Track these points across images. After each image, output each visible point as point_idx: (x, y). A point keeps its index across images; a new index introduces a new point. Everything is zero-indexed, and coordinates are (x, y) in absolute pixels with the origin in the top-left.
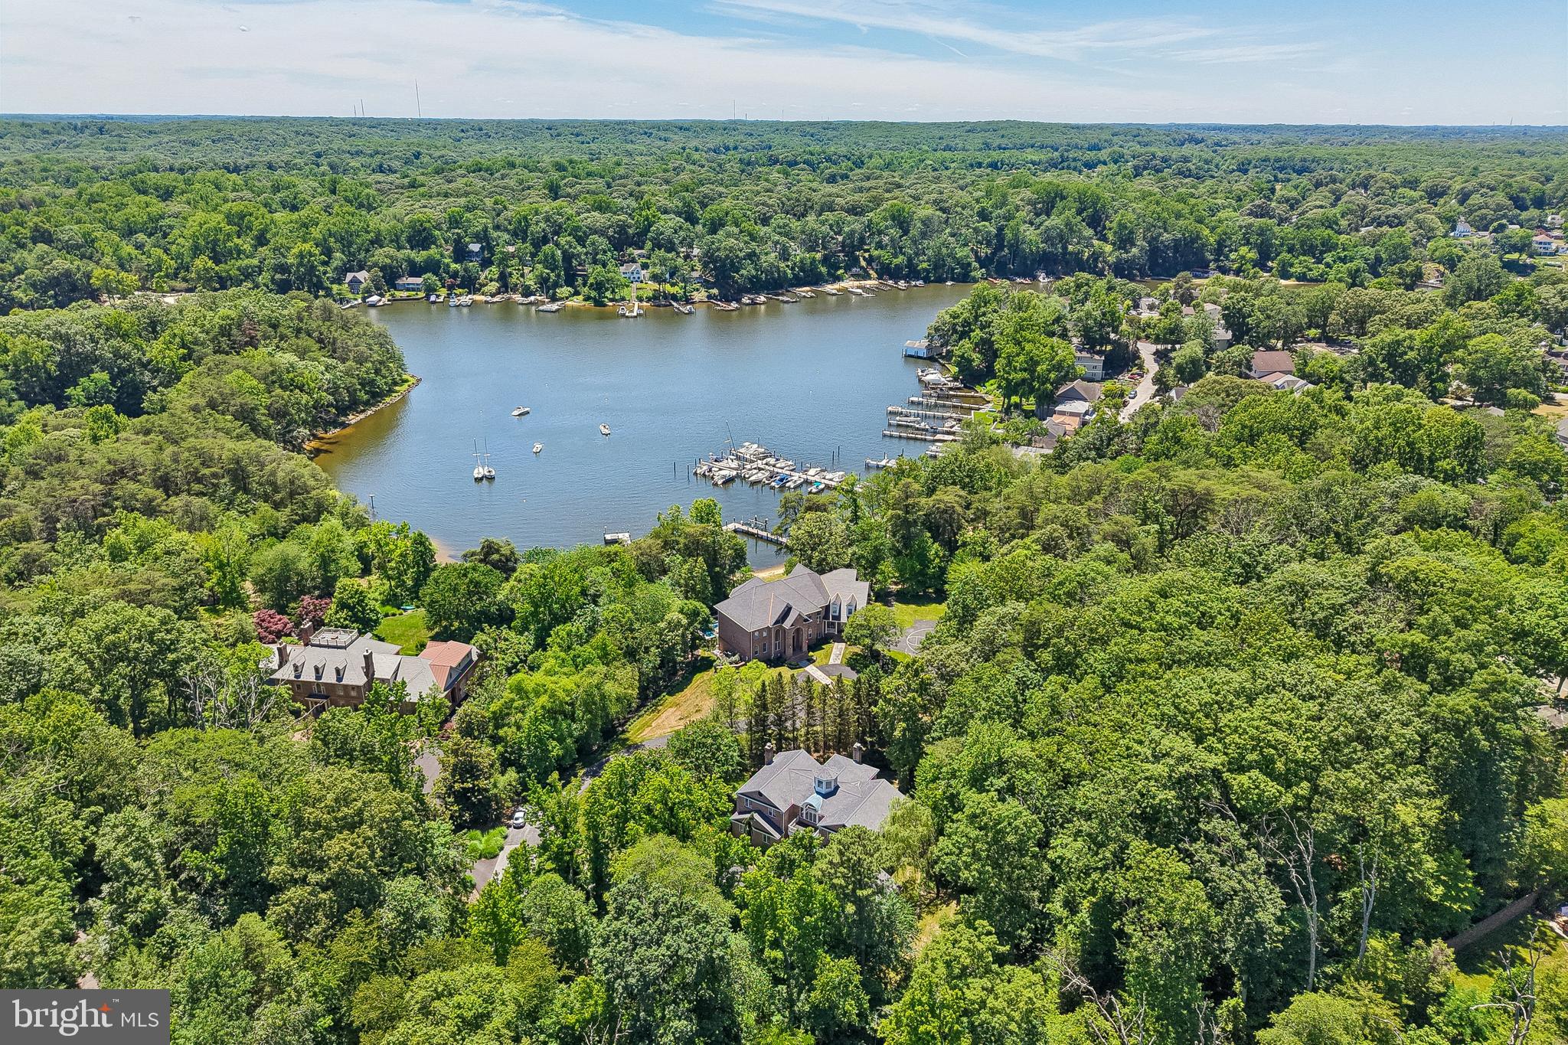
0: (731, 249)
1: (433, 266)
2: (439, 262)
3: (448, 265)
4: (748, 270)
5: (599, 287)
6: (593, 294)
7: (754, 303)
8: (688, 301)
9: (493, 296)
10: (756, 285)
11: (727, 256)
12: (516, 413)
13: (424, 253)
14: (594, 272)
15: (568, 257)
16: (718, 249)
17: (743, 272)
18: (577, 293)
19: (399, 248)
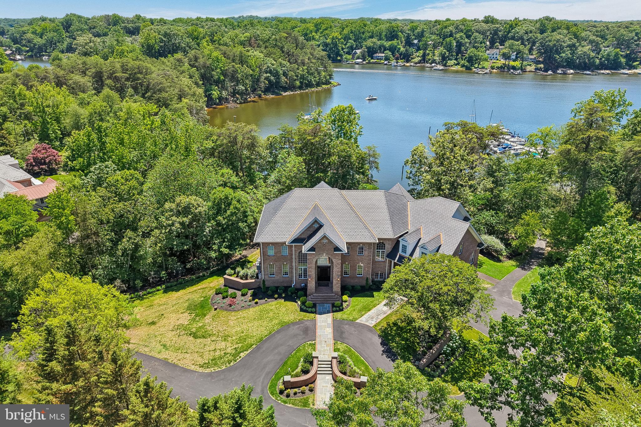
0: (558, 41)
1: (393, 49)
2: (396, 46)
3: (399, 49)
4: (566, 54)
5: (471, 60)
6: (467, 64)
7: (565, 73)
8: (523, 70)
9: (416, 63)
10: (570, 64)
11: (555, 45)
12: (368, 98)
13: (390, 43)
14: (471, 51)
15: (460, 45)
16: (550, 41)
17: (563, 55)
18: (458, 64)
19: (380, 39)
